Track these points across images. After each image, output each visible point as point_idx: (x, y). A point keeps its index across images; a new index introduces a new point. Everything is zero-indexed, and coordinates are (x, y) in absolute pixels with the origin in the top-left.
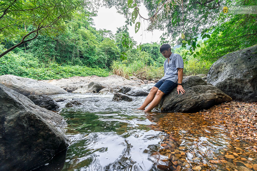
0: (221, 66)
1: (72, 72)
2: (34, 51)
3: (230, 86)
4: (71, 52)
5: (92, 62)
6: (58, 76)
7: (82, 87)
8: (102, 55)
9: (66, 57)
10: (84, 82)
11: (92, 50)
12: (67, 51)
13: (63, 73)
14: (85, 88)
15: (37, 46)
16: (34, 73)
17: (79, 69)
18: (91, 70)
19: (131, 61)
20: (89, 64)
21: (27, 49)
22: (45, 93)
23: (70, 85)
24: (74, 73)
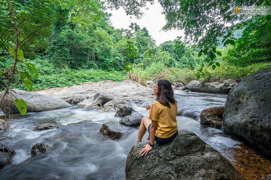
1: (85, 77)
2: (50, 57)
4: (86, 55)
5: (108, 65)
6: (70, 83)
7: (88, 98)
8: (118, 56)
9: (81, 60)
10: (91, 92)
11: (108, 51)
12: (82, 55)
13: (76, 79)
14: (91, 100)
15: (53, 52)
16: (47, 81)
17: (93, 74)
18: (106, 74)
20: (105, 67)
21: (45, 54)
22: (46, 108)
23: (76, 95)
24: (87, 78)
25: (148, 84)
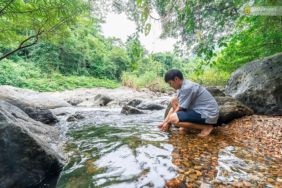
0: (240, 76)
1: (77, 84)
2: (36, 60)
3: (251, 98)
4: (77, 62)
5: (100, 72)
6: (62, 87)
7: (87, 100)
8: (111, 65)
9: (71, 66)
10: (90, 94)
11: (100, 59)
12: (72, 61)
13: (67, 84)
14: (91, 101)
15: (39, 55)
16: (35, 84)
17: (85, 80)
18: (99, 81)
19: (142, 72)
20: (97, 75)
21: (28, 57)
22: (46, 106)
23: (74, 97)
24: (79, 84)
25: (143, 91)
